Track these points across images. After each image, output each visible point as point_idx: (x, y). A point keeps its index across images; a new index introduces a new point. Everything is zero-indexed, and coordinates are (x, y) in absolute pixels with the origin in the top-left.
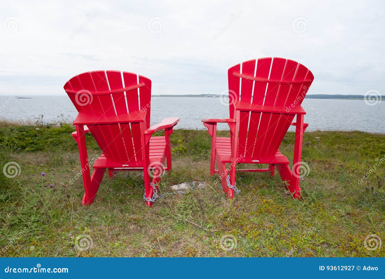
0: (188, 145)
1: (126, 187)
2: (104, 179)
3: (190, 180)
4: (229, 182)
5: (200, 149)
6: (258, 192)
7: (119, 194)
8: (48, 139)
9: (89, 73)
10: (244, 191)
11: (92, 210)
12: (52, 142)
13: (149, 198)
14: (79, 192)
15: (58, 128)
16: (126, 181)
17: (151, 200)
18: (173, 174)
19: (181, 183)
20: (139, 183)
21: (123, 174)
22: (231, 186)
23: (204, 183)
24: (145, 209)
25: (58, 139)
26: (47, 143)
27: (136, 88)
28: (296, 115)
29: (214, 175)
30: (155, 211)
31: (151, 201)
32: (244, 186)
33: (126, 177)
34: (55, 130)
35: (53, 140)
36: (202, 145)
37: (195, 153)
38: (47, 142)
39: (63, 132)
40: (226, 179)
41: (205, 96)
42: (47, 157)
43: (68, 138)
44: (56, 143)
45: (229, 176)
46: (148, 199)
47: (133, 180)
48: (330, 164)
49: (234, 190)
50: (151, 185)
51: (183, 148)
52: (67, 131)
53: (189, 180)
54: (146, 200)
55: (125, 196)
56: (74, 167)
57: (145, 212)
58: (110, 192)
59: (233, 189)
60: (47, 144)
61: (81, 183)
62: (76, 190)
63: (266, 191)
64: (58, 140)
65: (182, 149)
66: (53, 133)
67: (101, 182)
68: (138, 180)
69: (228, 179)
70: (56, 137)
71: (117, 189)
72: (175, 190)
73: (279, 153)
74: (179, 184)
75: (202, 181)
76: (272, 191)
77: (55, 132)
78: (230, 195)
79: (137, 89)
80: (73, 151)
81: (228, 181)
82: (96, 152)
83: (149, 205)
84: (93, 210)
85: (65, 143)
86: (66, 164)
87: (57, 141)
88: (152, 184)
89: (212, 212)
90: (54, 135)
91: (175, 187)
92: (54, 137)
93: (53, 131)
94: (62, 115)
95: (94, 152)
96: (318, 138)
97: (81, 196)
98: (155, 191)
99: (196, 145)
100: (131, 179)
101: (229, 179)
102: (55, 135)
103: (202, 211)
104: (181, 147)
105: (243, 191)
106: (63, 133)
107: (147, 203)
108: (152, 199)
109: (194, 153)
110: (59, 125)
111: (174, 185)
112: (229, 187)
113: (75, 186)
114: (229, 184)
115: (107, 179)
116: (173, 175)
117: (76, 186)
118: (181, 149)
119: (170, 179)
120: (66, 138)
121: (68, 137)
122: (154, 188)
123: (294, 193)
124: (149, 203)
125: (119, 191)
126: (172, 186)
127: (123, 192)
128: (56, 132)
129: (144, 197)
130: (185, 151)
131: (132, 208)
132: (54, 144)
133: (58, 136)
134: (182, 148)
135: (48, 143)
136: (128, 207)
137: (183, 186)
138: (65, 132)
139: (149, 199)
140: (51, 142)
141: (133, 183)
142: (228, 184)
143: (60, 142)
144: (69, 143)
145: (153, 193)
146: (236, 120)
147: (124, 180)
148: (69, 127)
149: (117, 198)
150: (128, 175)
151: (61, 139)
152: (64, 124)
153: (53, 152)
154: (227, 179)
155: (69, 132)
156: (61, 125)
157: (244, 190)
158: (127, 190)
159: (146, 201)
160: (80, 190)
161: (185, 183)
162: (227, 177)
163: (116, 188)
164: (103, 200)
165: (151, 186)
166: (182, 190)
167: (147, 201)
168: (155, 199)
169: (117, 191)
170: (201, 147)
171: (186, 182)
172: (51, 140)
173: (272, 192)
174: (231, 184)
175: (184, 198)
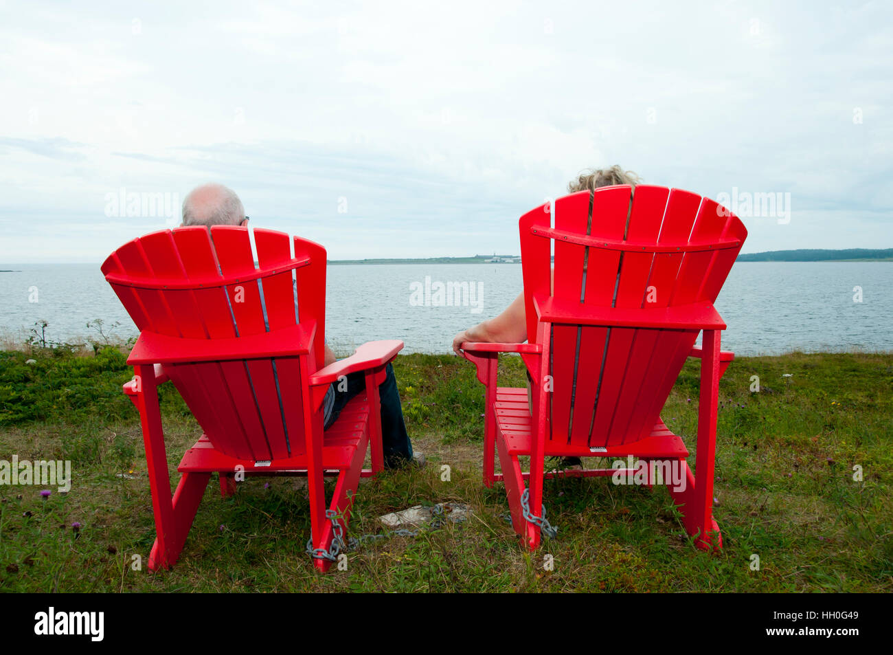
0: (434, 401)
1: (263, 520)
2: (207, 498)
3: (431, 499)
4: (527, 505)
5: (462, 410)
6: (606, 532)
7: (244, 537)
8: (60, 389)
9: (167, 233)
10: (569, 529)
11: (174, 583)
12: (70, 396)
13: (320, 550)
14: (142, 536)
15: (86, 358)
16: (265, 503)
17: (325, 554)
18: (385, 484)
19: (405, 508)
20: (299, 509)
21: (258, 485)
22: (530, 518)
23: (467, 506)
24: (312, 578)
25: (87, 388)
26: (58, 400)
27: (289, 268)
28: (702, 331)
29: (492, 487)
30: (336, 585)
31: (325, 558)
32: (569, 516)
33: (264, 493)
34: (79, 364)
35: (74, 392)
36: (470, 400)
37: (453, 422)
38: (58, 397)
39: (101, 370)
40: (520, 497)
41: (486, 260)
42: (56, 436)
43: (115, 385)
44: (82, 399)
45: (527, 491)
46: (318, 552)
47: (281, 501)
48: (814, 452)
49: (539, 527)
50: (327, 516)
51: (419, 409)
52: (112, 365)
53: (427, 499)
54: (314, 556)
55: (262, 542)
56: (129, 466)
57: (311, 588)
58: (221, 534)
59: (538, 524)
60: (57, 403)
61: (148, 510)
62: (133, 529)
63: (626, 529)
64: (86, 390)
65: (417, 411)
66: (74, 370)
67: (200, 508)
68: (294, 501)
69: (525, 497)
70: (81, 384)
71: (242, 523)
72: (389, 528)
73: (662, 428)
74: (402, 510)
75: (461, 504)
76: (641, 529)
77: (79, 368)
78: (528, 541)
79: (290, 271)
80: (128, 421)
81: (525, 504)
82: (190, 422)
83: (320, 568)
84: (177, 584)
85: (106, 397)
86: (107, 459)
87: (86, 392)
88: (329, 513)
89: (481, 586)
90: (77, 377)
91: (390, 519)
92: (76, 384)
93: (73, 367)
94: (99, 322)
95: (185, 422)
96: (789, 375)
97: (147, 544)
98: (336, 531)
99: (453, 401)
100: (278, 499)
101: (527, 499)
102: (79, 378)
103: (455, 585)
104: (414, 406)
105: (565, 529)
106: (101, 372)
107: (316, 564)
108: (329, 553)
109: (449, 422)
110: (90, 347)
111: (387, 513)
112: (528, 518)
113: (131, 520)
114: (526, 511)
115: (215, 499)
116: (387, 488)
117: (134, 517)
118: (415, 412)
119: (378, 498)
120: (111, 386)
121: (114, 383)
122: (334, 524)
123: (696, 536)
124: (320, 562)
125: (246, 531)
126: (382, 514)
127: (255, 534)
128: (82, 369)
129: (309, 548)
130: (425, 416)
131: (276, 575)
132: (78, 402)
133: (88, 381)
134: (416, 408)
135: (60, 399)
136: (268, 573)
137: (412, 515)
138: (108, 368)
139: (322, 552)
140: (67, 397)
141: (283, 507)
142: (524, 512)
143: (94, 398)
144: (118, 398)
145: (332, 536)
146: (541, 346)
147: (260, 501)
148: (118, 356)
149: (240, 551)
150: (270, 488)
151: (95, 387)
152: (105, 347)
153: (74, 422)
154: (522, 498)
155: (117, 369)
156: (96, 348)
157: (567, 527)
158: (266, 529)
159: (312, 557)
160: (146, 528)
161: (416, 507)
162: (523, 492)
163: (238, 522)
164: (204, 556)
165: (327, 518)
166: (409, 526)
167: (317, 556)
168: (336, 551)
169: (239, 530)
170: (467, 405)
171: (418, 505)
172: (67, 390)
173: (641, 531)
174: (532, 511)
175: (411, 549)
